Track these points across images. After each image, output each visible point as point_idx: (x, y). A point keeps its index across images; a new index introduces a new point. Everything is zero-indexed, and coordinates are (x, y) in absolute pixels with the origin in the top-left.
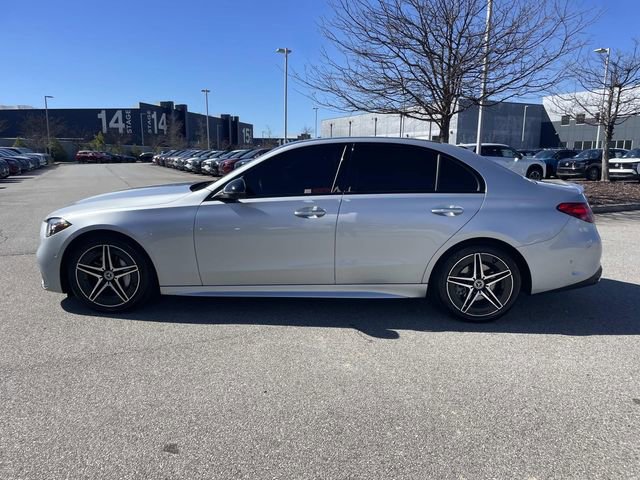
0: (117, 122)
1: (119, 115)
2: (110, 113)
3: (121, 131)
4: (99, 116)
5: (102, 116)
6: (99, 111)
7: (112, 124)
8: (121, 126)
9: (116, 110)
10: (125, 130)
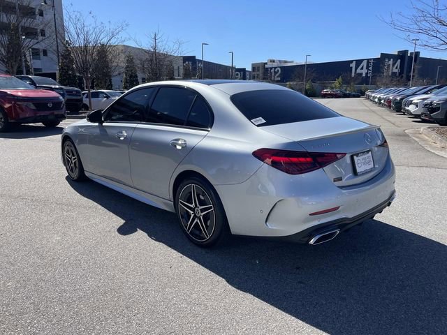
0: (362, 68)
1: (364, 63)
2: (359, 62)
3: (364, 75)
4: (351, 65)
5: (353, 65)
6: (352, 62)
7: (359, 71)
8: (364, 72)
9: (362, 60)
10: (367, 74)
